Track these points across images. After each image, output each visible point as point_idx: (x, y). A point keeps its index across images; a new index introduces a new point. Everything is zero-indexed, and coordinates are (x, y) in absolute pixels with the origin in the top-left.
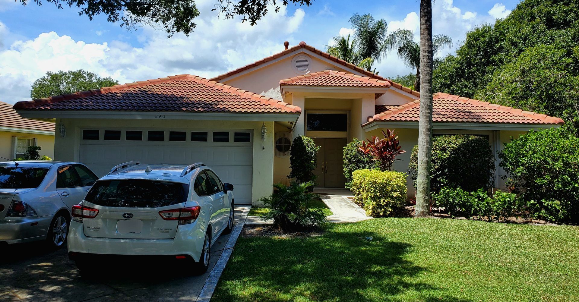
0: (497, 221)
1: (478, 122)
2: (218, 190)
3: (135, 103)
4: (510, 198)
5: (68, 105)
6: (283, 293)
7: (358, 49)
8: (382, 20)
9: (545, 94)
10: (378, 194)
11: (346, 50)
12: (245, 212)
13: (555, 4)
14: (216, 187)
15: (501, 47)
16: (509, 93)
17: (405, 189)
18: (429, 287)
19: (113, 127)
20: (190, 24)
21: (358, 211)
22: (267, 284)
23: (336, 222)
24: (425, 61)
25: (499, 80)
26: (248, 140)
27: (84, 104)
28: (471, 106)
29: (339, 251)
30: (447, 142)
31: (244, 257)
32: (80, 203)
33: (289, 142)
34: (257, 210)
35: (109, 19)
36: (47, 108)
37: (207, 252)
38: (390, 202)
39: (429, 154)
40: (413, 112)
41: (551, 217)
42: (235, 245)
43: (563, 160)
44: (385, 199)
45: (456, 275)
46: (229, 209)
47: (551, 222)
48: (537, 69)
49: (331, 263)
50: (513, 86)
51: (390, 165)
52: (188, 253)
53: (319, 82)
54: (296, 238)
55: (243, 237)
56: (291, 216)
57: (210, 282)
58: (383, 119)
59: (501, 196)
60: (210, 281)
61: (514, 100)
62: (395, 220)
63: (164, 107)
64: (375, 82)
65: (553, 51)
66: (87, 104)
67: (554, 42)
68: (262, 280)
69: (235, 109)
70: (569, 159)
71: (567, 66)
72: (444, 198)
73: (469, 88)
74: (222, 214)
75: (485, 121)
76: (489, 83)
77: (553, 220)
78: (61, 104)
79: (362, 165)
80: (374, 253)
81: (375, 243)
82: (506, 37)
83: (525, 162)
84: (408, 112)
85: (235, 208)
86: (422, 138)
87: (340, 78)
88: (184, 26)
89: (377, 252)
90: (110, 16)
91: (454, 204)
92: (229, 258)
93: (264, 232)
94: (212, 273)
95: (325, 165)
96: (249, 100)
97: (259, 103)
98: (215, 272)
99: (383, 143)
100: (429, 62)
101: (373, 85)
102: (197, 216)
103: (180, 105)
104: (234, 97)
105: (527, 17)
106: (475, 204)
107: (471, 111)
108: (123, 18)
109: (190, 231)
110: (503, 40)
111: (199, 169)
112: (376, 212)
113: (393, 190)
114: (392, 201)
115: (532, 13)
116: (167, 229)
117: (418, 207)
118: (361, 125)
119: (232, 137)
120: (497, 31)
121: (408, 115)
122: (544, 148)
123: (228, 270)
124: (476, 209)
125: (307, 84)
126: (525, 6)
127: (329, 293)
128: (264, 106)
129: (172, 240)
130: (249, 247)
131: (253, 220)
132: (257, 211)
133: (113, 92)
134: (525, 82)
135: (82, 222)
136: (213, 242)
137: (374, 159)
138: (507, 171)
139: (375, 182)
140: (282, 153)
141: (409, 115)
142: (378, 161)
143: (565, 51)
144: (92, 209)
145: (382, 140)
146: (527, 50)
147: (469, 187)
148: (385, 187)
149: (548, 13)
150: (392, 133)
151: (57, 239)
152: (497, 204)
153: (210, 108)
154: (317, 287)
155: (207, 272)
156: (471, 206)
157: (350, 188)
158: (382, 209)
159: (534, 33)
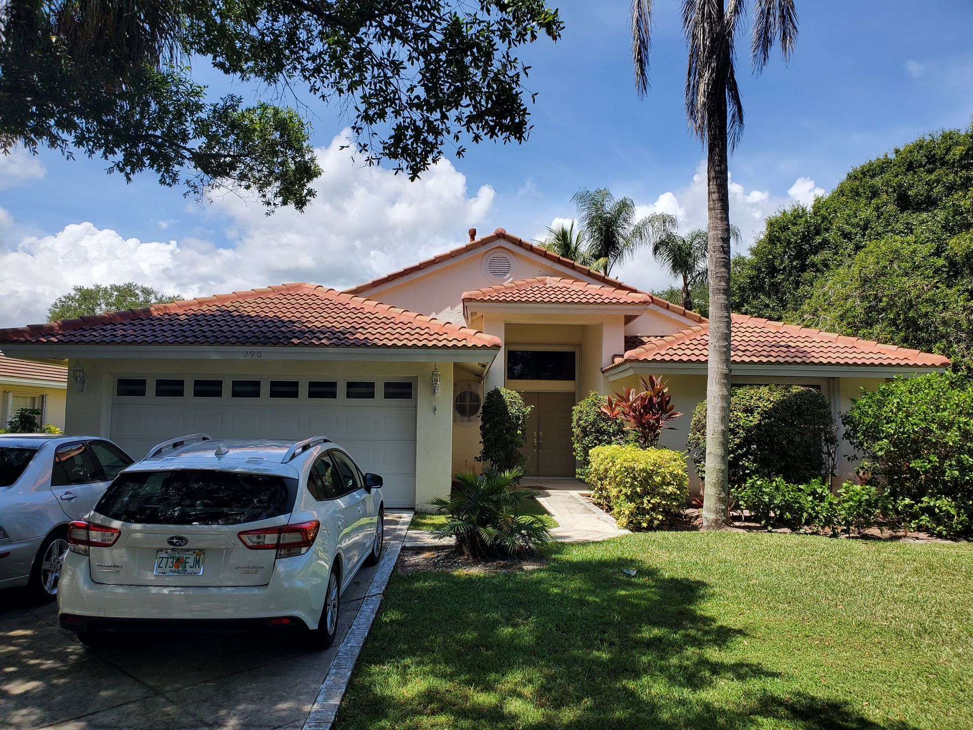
0: (848, 535)
1: (804, 363)
2: (354, 488)
3: (210, 330)
4: (870, 496)
5: (89, 335)
6: (482, 691)
7: (587, 246)
8: (625, 199)
9: (902, 317)
10: (638, 490)
11: (567, 249)
12: (404, 524)
13: (912, 172)
14: (351, 481)
15: (825, 242)
16: (841, 316)
17: (686, 480)
18: (757, 671)
19: (170, 373)
20: (305, 191)
21: (601, 519)
22: (449, 670)
23: (567, 541)
24: (718, 256)
25: (824, 295)
26: (408, 395)
27: (120, 332)
28: (789, 336)
29: (578, 597)
30: (754, 398)
31: (404, 613)
32: (87, 516)
33: (478, 399)
34: (425, 518)
35: (162, 182)
36: (51, 341)
37: (334, 607)
38: (659, 503)
39: (725, 419)
40: (692, 347)
41: (941, 527)
42: (387, 588)
43: (959, 428)
44: (651, 498)
45: (804, 646)
46: (375, 519)
47: (940, 536)
48: (888, 276)
49: (566, 625)
50: (849, 304)
51: (655, 437)
52: (296, 613)
53: (529, 296)
54: (496, 573)
55: (399, 571)
56: (487, 533)
57: (339, 669)
58: (642, 359)
59: (854, 491)
60: (338, 666)
61: (851, 328)
62: (670, 535)
63: (259, 339)
64: (623, 296)
65: (914, 246)
66: (124, 333)
67: (912, 233)
68: (440, 663)
69: (385, 342)
70: (968, 425)
71: (937, 271)
72: (754, 495)
73: (773, 309)
74: (362, 528)
75: (816, 361)
76: (807, 301)
77: (944, 533)
78: (78, 333)
79: (606, 437)
80: (643, 602)
81: (641, 580)
82: (832, 225)
83: (892, 432)
84: (683, 347)
85: (386, 516)
86: (714, 389)
87: (565, 289)
88: (295, 195)
89: (649, 600)
90: (162, 175)
91: (772, 506)
92: (374, 616)
93: (438, 561)
94: (342, 648)
95: (538, 438)
96: (409, 325)
97: (427, 330)
98: (349, 645)
99: (643, 399)
100: (725, 258)
101: (621, 301)
102: (314, 539)
103: (289, 335)
104: (383, 320)
105: (865, 193)
106: (809, 506)
107: (790, 344)
108: (188, 182)
109: (300, 569)
110: (827, 230)
111: (319, 447)
112: (634, 521)
113: (664, 483)
114: (664, 502)
115: (872, 187)
116: (254, 567)
117: (708, 513)
118: (602, 368)
119: (379, 391)
120: (817, 216)
121: (683, 352)
122: (925, 407)
123: (374, 640)
124: (810, 514)
125: (508, 299)
126: (861, 176)
127: (571, 689)
128: (435, 336)
129: (264, 587)
130: (411, 592)
131: (418, 537)
132: (424, 521)
133: (173, 312)
134: (867, 298)
135: (87, 553)
136: (344, 585)
137: (628, 428)
138: (857, 447)
139: (633, 469)
140: (465, 418)
141: (685, 352)
142: (634, 430)
143: (931, 247)
144: (109, 529)
145: (642, 393)
146: (871, 246)
147: (795, 476)
148: (651, 477)
149: (900, 186)
150: (658, 382)
151: (51, 582)
152: (846, 505)
153: (342, 340)
154: (546, 677)
155: (333, 645)
156: (802, 509)
157: (584, 477)
158: (645, 515)
159: (879, 217)
